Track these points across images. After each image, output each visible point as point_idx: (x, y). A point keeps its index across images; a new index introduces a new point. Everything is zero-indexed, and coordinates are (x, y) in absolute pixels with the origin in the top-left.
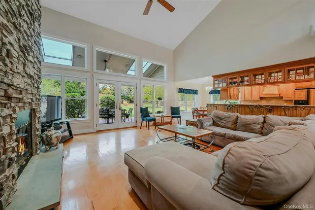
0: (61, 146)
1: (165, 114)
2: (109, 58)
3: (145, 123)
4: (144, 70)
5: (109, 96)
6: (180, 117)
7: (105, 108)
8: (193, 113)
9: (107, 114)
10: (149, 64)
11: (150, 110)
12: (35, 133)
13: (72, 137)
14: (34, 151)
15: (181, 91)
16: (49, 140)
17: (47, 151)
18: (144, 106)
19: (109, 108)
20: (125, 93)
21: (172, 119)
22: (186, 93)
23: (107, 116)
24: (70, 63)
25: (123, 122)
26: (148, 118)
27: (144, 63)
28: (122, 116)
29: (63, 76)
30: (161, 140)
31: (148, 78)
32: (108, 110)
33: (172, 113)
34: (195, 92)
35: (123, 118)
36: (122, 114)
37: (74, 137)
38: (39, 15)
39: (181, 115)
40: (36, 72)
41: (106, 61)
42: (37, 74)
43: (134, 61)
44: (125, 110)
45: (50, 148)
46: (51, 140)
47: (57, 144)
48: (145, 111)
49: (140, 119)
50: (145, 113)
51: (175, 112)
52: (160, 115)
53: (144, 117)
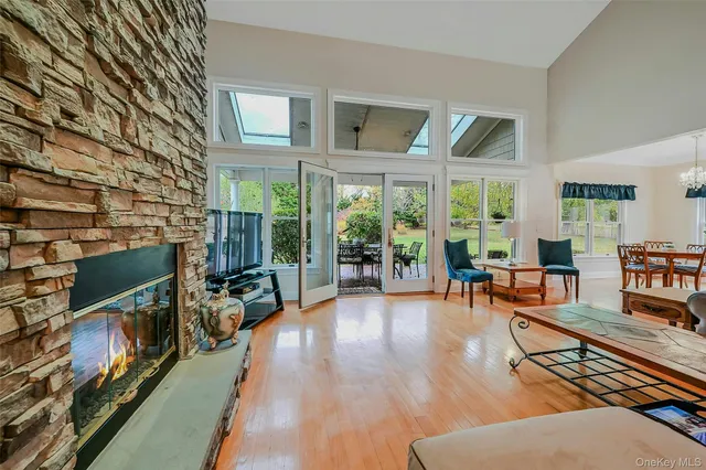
0: (244, 336)
1: (519, 262)
2: (365, 121)
3: (457, 284)
4: (454, 139)
5: (367, 212)
6: (576, 273)
7: (355, 240)
8: (624, 260)
9: (361, 255)
10: (470, 120)
11: (472, 249)
12: (184, 303)
13: (282, 309)
14: (182, 348)
15: (573, 191)
16: (213, 323)
17: (211, 349)
18: (455, 236)
19: (364, 240)
20: (400, 206)
21: (543, 279)
22: (591, 197)
23: (359, 259)
24: (286, 143)
25: (397, 275)
26: (469, 272)
27: (455, 119)
28: (394, 263)
29: (266, 170)
30: (529, 356)
31: (465, 159)
32: (361, 246)
33: (545, 261)
34: (626, 193)
35: (397, 266)
36: (395, 256)
37: (286, 308)
38: (199, 14)
39: (577, 265)
40: (186, 151)
41: (357, 129)
42: (188, 157)
43: (427, 117)
44: (401, 246)
45: (219, 342)
46: (218, 323)
47: (233, 333)
48: (459, 250)
49: (443, 273)
50: (457, 257)
51: (555, 255)
52: (505, 263)
53: (458, 268)
